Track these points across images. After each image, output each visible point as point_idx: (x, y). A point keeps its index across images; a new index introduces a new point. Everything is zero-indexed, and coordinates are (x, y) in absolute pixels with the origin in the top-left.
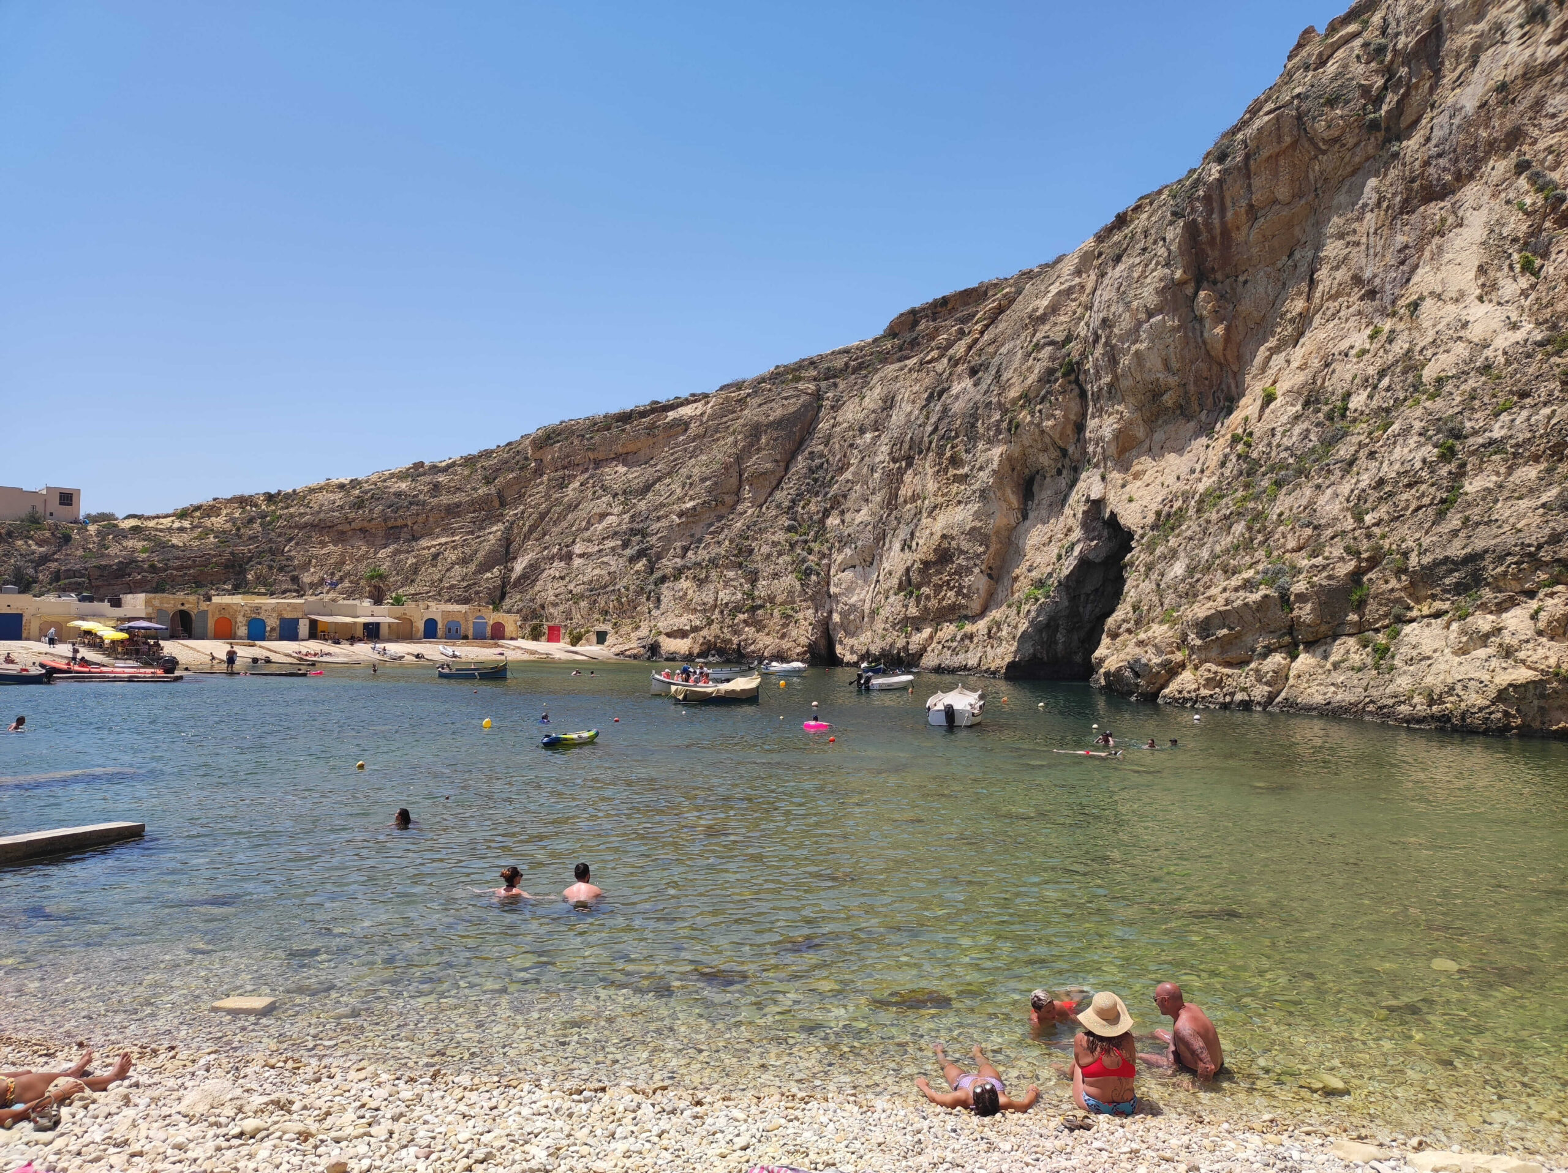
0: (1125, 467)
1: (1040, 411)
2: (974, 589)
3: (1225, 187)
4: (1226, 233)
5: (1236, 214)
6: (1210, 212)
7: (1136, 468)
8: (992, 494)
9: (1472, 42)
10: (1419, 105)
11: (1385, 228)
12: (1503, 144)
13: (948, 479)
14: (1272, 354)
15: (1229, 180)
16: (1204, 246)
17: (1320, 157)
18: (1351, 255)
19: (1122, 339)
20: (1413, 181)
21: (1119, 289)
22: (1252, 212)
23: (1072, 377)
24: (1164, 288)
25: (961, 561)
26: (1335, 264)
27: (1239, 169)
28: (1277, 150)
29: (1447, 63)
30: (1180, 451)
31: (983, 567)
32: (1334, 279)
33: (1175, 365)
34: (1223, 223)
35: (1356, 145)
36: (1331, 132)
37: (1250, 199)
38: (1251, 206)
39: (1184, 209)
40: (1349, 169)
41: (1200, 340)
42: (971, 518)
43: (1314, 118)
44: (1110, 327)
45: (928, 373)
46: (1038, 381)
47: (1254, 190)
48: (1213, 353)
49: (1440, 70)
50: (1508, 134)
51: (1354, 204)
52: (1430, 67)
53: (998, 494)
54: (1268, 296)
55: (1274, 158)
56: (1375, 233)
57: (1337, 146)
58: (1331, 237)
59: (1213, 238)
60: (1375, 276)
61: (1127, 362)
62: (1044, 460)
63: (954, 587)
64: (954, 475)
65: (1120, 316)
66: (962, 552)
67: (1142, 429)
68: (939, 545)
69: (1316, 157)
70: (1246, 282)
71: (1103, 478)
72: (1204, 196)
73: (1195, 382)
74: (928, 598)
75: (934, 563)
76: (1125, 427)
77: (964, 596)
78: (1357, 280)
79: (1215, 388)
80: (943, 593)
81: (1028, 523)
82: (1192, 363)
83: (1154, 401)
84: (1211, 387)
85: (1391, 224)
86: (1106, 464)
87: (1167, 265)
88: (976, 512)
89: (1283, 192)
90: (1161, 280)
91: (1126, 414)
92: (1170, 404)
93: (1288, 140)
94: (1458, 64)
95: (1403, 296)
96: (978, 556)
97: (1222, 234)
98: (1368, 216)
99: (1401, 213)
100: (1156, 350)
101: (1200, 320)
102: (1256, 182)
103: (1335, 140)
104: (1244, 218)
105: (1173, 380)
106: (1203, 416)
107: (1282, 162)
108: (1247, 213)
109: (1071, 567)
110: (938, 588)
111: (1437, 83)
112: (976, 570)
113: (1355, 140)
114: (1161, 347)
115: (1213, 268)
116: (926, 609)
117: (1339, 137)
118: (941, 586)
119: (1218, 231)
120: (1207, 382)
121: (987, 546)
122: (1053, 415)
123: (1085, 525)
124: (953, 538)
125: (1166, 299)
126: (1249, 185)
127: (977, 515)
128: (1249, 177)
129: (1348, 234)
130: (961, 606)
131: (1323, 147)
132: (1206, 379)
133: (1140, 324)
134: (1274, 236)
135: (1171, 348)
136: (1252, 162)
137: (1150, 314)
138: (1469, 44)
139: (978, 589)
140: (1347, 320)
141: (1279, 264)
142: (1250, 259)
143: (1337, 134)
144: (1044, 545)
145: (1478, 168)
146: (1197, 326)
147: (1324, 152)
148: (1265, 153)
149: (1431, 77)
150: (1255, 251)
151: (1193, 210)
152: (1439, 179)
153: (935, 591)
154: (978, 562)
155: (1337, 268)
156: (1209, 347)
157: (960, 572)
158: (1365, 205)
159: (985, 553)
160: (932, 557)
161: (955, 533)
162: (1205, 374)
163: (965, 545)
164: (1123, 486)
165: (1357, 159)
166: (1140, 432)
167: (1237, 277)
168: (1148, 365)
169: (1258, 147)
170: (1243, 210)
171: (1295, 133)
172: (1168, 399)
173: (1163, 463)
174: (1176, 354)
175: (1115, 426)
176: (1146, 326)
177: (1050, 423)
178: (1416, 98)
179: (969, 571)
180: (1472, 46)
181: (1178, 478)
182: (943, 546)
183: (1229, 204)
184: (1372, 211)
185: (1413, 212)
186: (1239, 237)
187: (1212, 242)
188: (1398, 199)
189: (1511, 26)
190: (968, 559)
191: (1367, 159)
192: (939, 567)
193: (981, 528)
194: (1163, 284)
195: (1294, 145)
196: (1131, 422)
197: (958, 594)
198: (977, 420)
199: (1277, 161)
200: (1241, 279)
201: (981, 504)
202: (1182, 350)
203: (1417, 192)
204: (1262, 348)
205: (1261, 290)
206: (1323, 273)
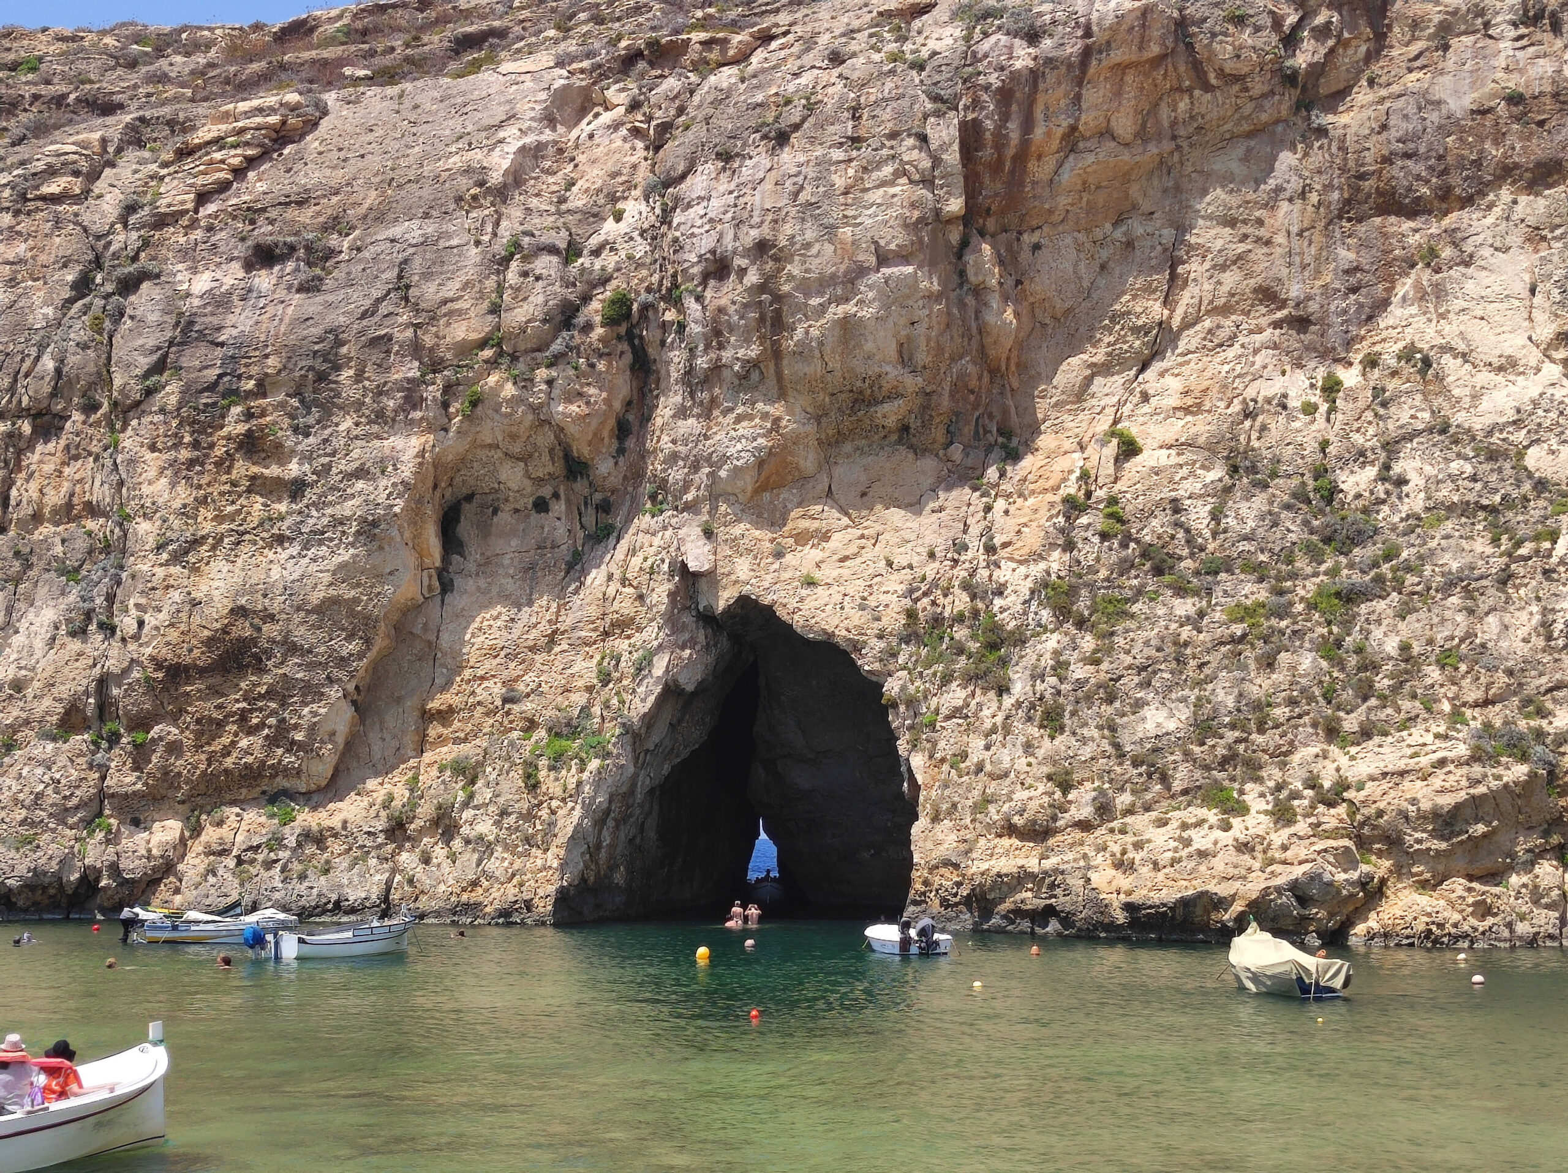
0: (775, 520)
1: (550, 382)
2: (322, 733)
3: (1041, 86)
4: (1022, 156)
5: (1049, 134)
6: (1005, 117)
7: (798, 522)
8: (395, 532)
9: (1441, 17)
10: (1347, 70)
11: (1317, 232)
12: (1528, 175)
13: (234, 484)
14: (1093, 375)
15: (1051, 77)
16: (980, 168)
17: (1197, 93)
18: (1252, 256)
19: (806, 287)
20: (1362, 177)
21: (796, 194)
22: (1072, 141)
23: (622, 329)
24: (919, 220)
25: (292, 667)
26: (1221, 261)
27: (1070, 66)
28: (1134, 58)
29: (1396, 29)
30: (914, 506)
31: (351, 687)
32: (1219, 283)
33: (922, 357)
34: (1025, 142)
35: (1264, 96)
36: (1238, 65)
37: (1078, 119)
38: (1073, 129)
39: (957, 97)
40: (1246, 127)
41: (974, 325)
42: (327, 578)
43: (1214, 35)
44: (776, 259)
45: (58, 223)
46: (544, 321)
47: (1084, 106)
48: (992, 353)
49: (1385, 35)
50: (1539, 164)
51: (1258, 182)
52: (1371, 24)
53: (407, 534)
54: (1080, 278)
55: (1121, 69)
56: (1300, 234)
57: (1236, 88)
58: (1209, 217)
59: (1000, 161)
60: (1309, 298)
61: (815, 332)
62: (512, 476)
63: (262, 725)
64: (253, 478)
65: (808, 246)
66: (293, 648)
67: (812, 456)
68: (225, 631)
69: (1189, 90)
70: (1037, 247)
71: (708, 534)
72: (999, 90)
73: (952, 395)
74: (174, 748)
75: (203, 672)
76: (784, 447)
77: (292, 746)
78: (1268, 295)
79: (981, 410)
80: (226, 740)
81: (457, 601)
82: (953, 359)
83: (853, 411)
84: (976, 405)
85: (1326, 227)
86: (714, 509)
87: (927, 181)
88: (342, 566)
89: (1124, 124)
90: (913, 205)
91: (788, 424)
92: (891, 422)
93: (1155, 49)
94: (1414, 39)
95: (1363, 338)
96: (342, 662)
97: (1015, 158)
98: (1285, 206)
99: (1340, 217)
100: (890, 323)
101: (979, 291)
102: (1091, 96)
103: (1238, 78)
104: (1055, 144)
105: (912, 383)
106: (956, 451)
107: (1129, 79)
108: (1062, 139)
109: (652, 699)
110: (209, 729)
111: (1378, 52)
112: (334, 693)
113: (1266, 88)
114: (902, 321)
115: (989, 209)
116: (168, 778)
117: (1245, 76)
118: (220, 724)
119: (1011, 152)
120: (972, 398)
121: (368, 642)
122: (580, 394)
123: (671, 621)
124: (272, 618)
125: (921, 240)
126: (1078, 97)
127: (344, 573)
128: (1080, 84)
129: (1245, 222)
130: (279, 770)
131: (1214, 81)
132: (972, 392)
133: (862, 271)
134: (1098, 187)
135: (921, 329)
136: (1094, 62)
137: (883, 259)
138: (1437, 19)
139: (333, 734)
140: (1256, 352)
141: (1098, 234)
142: (1050, 212)
143: (1245, 70)
144: (533, 649)
145: (1482, 194)
146: (970, 300)
147: (1207, 88)
148: (1118, 56)
149: (1369, 39)
150: (1063, 201)
151: (976, 104)
152: (1409, 189)
153: (199, 734)
154: (337, 673)
155: (1224, 268)
156: (988, 341)
157: (280, 693)
158: (1279, 189)
159: (361, 656)
160: (199, 656)
161: (276, 605)
162: (973, 383)
163: (301, 634)
164: (779, 555)
165: (1264, 117)
166: (808, 460)
167: (1020, 233)
168: (869, 346)
169: (1108, 43)
170: (1059, 132)
171: (1170, 42)
172: (890, 413)
173: (872, 526)
174: (929, 339)
175: (761, 441)
176: (874, 278)
177: (574, 408)
178: (1347, 59)
179: (311, 692)
180: (1441, 22)
181: (932, 555)
182: (235, 632)
183: (1039, 115)
184: (1291, 200)
185: (1360, 221)
186: (1040, 170)
187: (996, 166)
188: (1336, 195)
189: (1499, 19)
190: (311, 666)
191: (1277, 122)
192: (216, 680)
193: (356, 601)
194: (916, 214)
195: (1158, 61)
196: (795, 440)
197: (272, 742)
198: (337, 368)
199: (1124, 74)
200: (1028, 239)
201: (361, 551)
202: (942, 334)
203: (1369, 196)
204: (1074, 361)
205: (1068, 266)
206: (1194, 268)
